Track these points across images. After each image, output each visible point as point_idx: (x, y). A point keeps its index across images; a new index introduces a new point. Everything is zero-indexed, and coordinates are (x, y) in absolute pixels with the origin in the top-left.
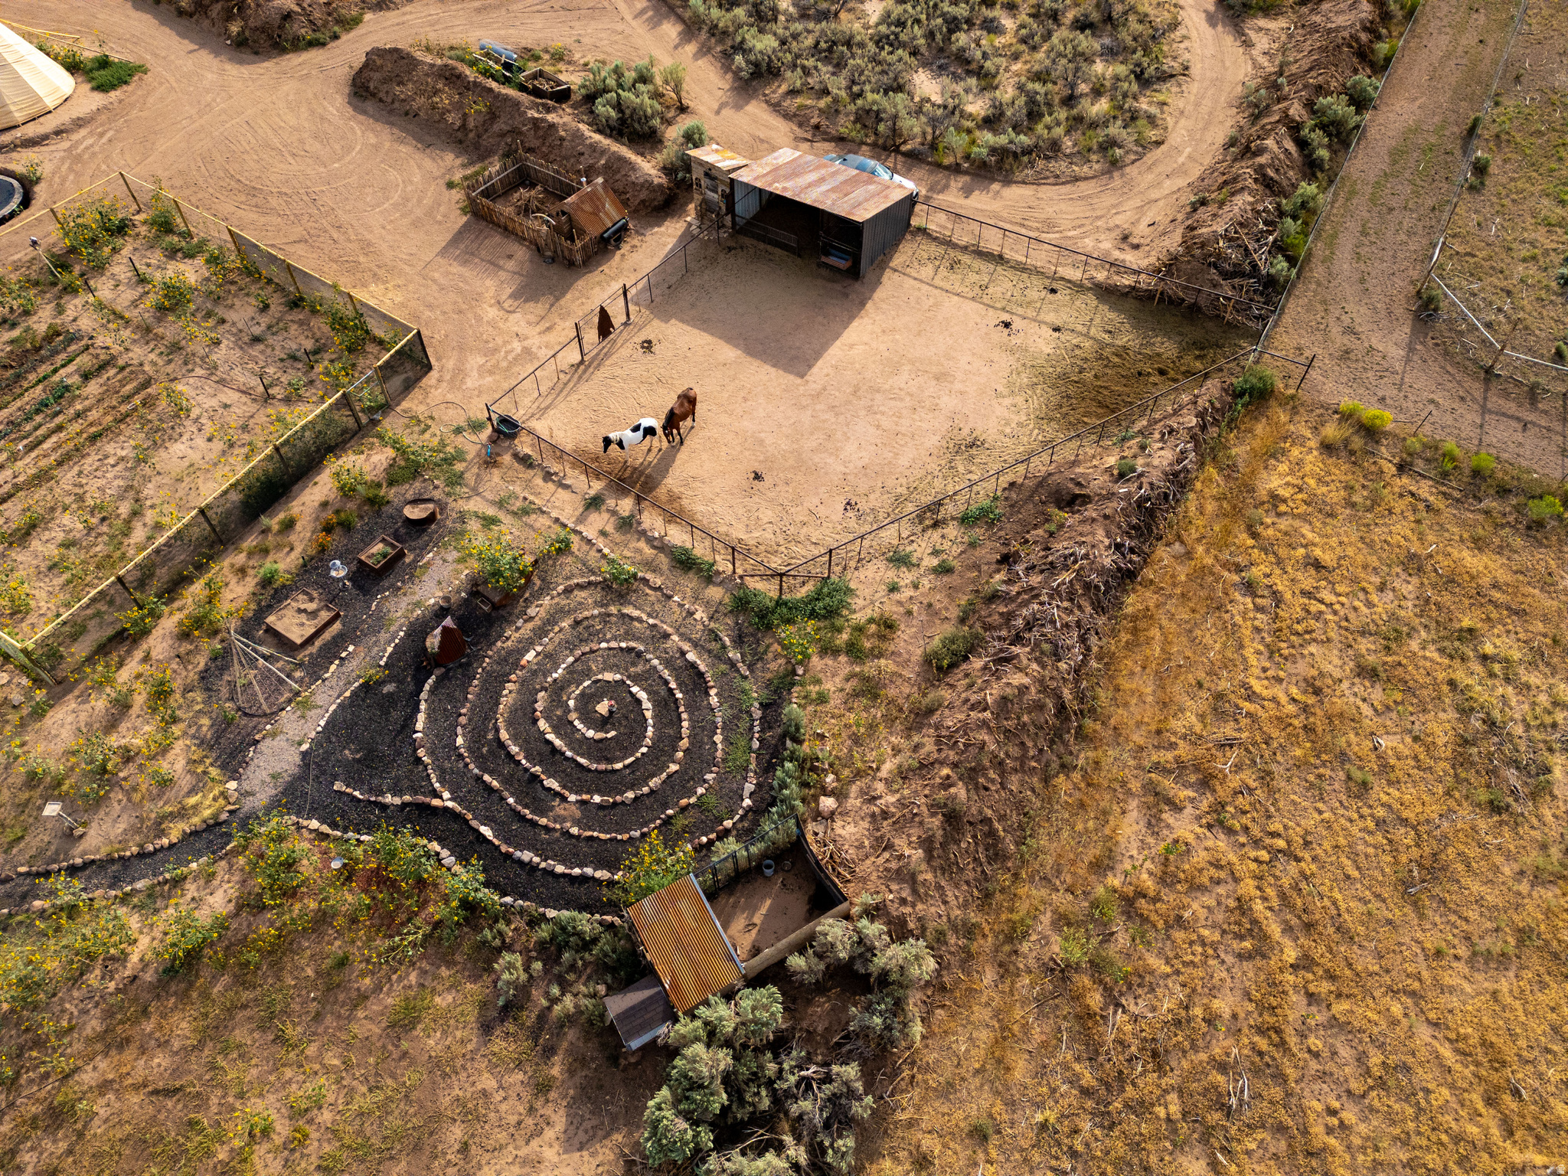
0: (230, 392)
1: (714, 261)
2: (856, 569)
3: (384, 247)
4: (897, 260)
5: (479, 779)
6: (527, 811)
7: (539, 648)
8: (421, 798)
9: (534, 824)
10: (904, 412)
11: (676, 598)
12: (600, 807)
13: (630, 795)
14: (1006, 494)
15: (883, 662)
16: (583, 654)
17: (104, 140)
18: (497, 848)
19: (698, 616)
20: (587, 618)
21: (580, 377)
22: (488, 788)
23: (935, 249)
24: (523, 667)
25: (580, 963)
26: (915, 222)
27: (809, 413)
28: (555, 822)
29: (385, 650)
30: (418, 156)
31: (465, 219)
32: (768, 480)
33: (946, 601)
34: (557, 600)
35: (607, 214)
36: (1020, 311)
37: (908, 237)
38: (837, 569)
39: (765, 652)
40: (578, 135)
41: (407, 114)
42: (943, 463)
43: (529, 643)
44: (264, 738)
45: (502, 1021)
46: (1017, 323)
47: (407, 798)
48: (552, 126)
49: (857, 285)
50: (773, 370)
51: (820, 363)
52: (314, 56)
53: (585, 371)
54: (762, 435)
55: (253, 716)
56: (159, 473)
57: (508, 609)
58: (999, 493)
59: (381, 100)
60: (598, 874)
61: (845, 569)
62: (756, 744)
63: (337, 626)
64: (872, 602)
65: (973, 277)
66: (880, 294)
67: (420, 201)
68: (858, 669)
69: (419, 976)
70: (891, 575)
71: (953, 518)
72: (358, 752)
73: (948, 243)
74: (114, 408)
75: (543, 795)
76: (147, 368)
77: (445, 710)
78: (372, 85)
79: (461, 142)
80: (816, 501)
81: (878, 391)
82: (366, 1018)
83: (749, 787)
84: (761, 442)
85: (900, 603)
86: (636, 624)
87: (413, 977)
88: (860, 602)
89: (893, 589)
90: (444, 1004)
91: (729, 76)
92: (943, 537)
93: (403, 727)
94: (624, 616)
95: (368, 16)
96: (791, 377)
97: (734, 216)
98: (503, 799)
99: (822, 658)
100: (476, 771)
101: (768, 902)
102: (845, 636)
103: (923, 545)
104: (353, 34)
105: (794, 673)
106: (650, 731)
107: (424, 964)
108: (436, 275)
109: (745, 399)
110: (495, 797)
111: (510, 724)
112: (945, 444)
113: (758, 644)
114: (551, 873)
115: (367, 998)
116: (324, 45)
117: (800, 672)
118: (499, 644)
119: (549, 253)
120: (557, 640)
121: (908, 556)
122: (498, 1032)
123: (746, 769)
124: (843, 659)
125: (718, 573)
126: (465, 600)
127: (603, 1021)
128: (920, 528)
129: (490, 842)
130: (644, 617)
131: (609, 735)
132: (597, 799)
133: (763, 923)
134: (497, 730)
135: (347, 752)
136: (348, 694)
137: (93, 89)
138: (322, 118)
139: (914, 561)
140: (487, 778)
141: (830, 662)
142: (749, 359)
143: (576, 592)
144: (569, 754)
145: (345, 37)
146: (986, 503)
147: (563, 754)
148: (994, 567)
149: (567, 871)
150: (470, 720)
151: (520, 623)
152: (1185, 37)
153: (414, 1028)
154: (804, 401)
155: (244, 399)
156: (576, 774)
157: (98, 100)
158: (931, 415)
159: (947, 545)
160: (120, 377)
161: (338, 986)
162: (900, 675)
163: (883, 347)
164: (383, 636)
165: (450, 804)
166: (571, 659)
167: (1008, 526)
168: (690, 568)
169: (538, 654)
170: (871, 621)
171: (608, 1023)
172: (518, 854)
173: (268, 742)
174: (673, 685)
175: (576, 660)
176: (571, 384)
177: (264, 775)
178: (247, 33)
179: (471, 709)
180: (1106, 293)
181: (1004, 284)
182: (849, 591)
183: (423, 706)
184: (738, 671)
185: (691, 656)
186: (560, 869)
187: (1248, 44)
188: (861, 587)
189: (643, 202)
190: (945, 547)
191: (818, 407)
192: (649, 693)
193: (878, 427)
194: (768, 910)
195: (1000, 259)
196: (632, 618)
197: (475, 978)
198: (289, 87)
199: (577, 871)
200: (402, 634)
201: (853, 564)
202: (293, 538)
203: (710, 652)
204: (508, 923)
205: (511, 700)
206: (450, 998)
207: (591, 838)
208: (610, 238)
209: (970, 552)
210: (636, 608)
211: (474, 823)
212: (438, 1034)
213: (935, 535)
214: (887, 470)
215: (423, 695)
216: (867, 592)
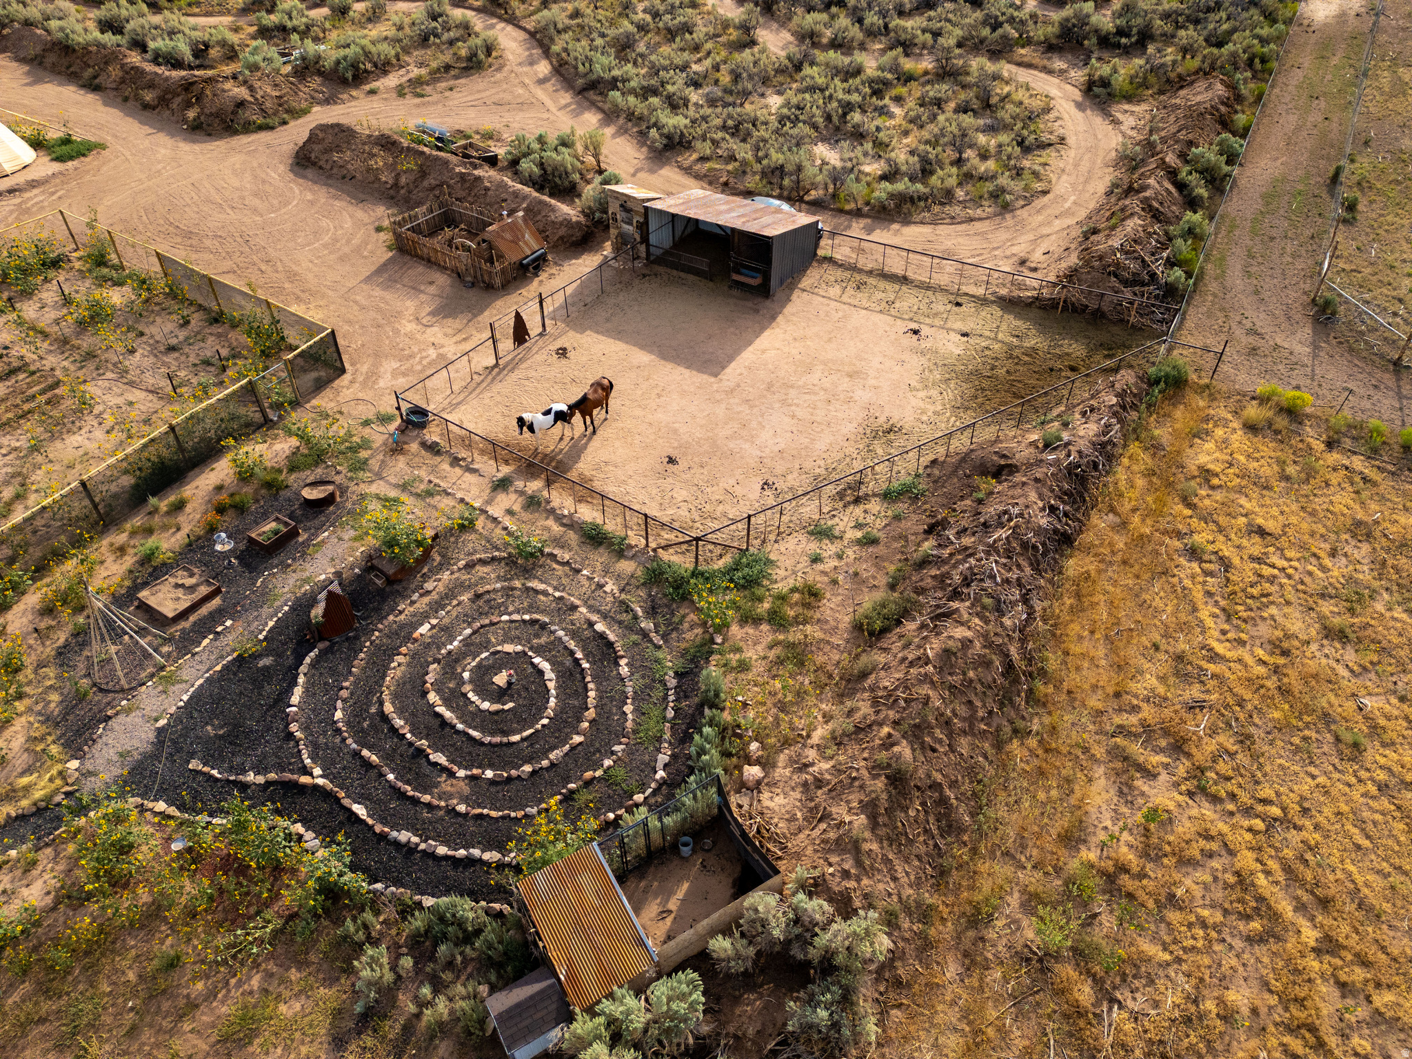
0: (137, 392)
1: (629, 285)
2: (776, 541)
3: (310, 276)
4: (806, 282)
5: (356, 754)
6: (409, 788)
7: (434, 622)
8: (288, 776)
9: (415, 801)
10: (819, 404)
11: (585, 572)
12: (492, 782)
13: (528, 768)
14: (929, 470)
15: (808, 627)
16: (482, 626)
17: (54, 197)
18: (371, 828)
19: (608, 588)
20: (488, 592)
21: (494, 378)
22: (367, 764)
23: (839, 273)
24: (416, 640)
25: (459, 958)
26: (820, 252)
27: (723, 406)
28: (440, 799)
29: (266, 624)
30: (351, 208)
31: (390, 254)
32: (683, 464)
33: (873, 570)
34: (456, 575)
35: (526, 243)
36: (928, 321)
37: (815, 264)
38: (757, 542)
39: (681, 622)
40: (502, 186)
41: (344, 177)
42: (861, 447)
43: (425, 617)
44: (117, 714)
45: (359, 1033)
46: (925, 331)
47: (272, 776)
48: (478, 179)
49: (768, 303)
50: (687, 372)
51: (733, 365)
52: (264, 136)
53: (499, 374)
54: (676, 425)
55: (108, 691)
56: (51, 461)
57: (404, 584)
58: (921, 471)
59: (321, 168)
60: (486, 856)
61: (764, 542)
62: (670, 713)
63: (217, 602)
64: (794, 573)
65: (880, 295)
66: (789, 309)
67: (348, 241)
68: (781, 637)
69: (264, 979)
70: (813, 547)
71: (875, 495)
72: (222, 727)
73: (853, 268)
74: (17, 406)
75: (427, 770)
76: (58, 373)
77: (326, 683)
78: (313, 156)
79: (392, 198)
80: (732, 481)
81: (792, 387)
82: (191, 1031)
83: (663, 758)
84: (675, 431)
85: (824, 573)
86: (542, 597)
87: (255, 982)
88: (782, 573)
89: (816, 560)
90: (290, 1014)
91: (645, 149)
92: (866, 512)
93: (276, 702)
94: (528, 589)
95: (316, 109)
96: (705, 376)
97: (648, 245)
98: (382, 775)
99: (742, 627)
100: (354, 746)
101: (686, 886)
102: (766, 605)
103: (846, 519)
104: (300, 121)
105: (712, 641)
106: (552, 702)
107: (271, 966)
108: (358, 298)
109: (659, 396)
110: (373, 774)
111: (395, 697)
112: (862, 431)
113: (673, 614)
114: (432, 856)
115: (197, 1006)
116: (273, 128)
117: (719, 640)
118: (391, 618)
119: (469, 279)
120: (454, 613)
121: (831, 529)
122: (353, 1047)
123: (659, 739)
124: (765, 627)
125: (630, 547)
126: (359, 576)
127: (483, 1029)
128: (841, 504)
129: (363, 822)
130: (550, 590)
131: (506, 707)
132: (489, 774)
133: (679, 909)
134: (381, 703)
135: (209, 728)
136: (218, 668)
137: (53, 160)
138: (264, 182)
139: (837, 533)
140: (365, 753)
141: (751, 631)
142: (663, 362)
143: (478, 567)
144: (460, 726)
145: (292, 123)
146: (909, 480)
147: (453, 727)
148: (920, 537)
149: (451, 853)
150: (352, 694)
151: (415, 596)
152: (1058, 118)
153: (250, 1043)
154: (718, 397)
155: (151, 397)
156: (467, 748)
157: (56, 167)
158: (846, 407)
159: (870, 519)
160: (28, 380)
161: (164, 991)
162: (828, 642)
163: (794, 352)
164: (266, 611)
165: (320, 781)
166: (468, 631)
167: (933, 499)
168: (600, 544)
169: (433, 627)
170: (794, 590)
171: (489, 1033)
172: (394, 834)
173: (122, 718)
174: (579, 655)
175: (474, 633)
176: (484, 385)
177: (112, 754)
178: (202, 118)
179: (355, 683)
180: (1010, 304)
181: (909, 300)
182: (769, 562)
183: (301, 679)
184: (651, 641)
185: (600, 627)
186: (442, 850)
187: (1116, 122)
188: (782, 558)
189: (562, 238)
190: (868, 520)
191: (732, 401)
192: (552, 664)
193: (793, 417)
194: (686, 895)
195: (904, 280)
196: (537, 592)
197: (330, 981)
198: (236, 159)
199: (462, 852)
200: (286, 608)
201: (772, 537)
202: (181, 519)
203: (620, 623)
204: (377, 913)
205: (399, 673)
206: (298, 1006)
207: (480, 816)
208: (528, 264)
209: (895, 524)
210: (542, 581)
211: (346, 802)
212: (279, 1051)
213: (858, 511)
214: (803, 453)
215: (303, 669)
216: (789, 563)
